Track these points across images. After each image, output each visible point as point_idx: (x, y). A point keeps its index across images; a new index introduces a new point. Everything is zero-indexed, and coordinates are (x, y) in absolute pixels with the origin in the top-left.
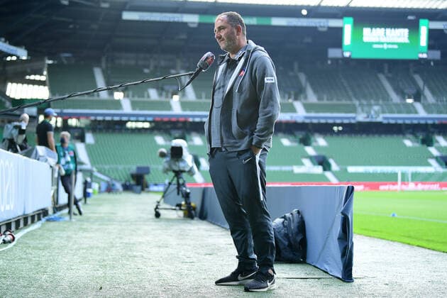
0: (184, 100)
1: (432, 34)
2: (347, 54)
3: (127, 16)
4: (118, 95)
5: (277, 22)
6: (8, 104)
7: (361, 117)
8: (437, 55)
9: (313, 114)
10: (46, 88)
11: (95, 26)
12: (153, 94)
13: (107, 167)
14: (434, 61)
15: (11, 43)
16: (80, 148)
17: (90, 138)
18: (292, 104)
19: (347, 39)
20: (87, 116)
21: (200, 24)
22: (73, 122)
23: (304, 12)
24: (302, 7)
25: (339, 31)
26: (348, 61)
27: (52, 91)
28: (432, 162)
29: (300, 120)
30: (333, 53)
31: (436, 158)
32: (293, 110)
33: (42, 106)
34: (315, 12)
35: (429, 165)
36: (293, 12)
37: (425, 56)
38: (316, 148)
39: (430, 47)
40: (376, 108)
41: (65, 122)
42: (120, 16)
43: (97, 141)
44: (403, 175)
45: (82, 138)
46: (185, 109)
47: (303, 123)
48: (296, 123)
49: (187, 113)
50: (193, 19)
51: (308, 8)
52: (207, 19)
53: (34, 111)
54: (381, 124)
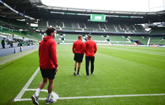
0: (63, 28)
1: (106, 17)
2: (91, 21)
3: (51, 12)
4: (51, 26)
5: (78, 14)
6: (30, 27)
7: (94, 32)
8: (107, 21)
9: (85, 31)
10: (37, 25)
11: (46, 14)
12: (57, 26)
14: (107, 22)
15: (30, 17)
16: (43, 36)
17: (45, 34)
18: (82, 29)
19: (91, 18)
20: (44, 30)
21: (64, 14)
22: (42, 31)
25: (90, 16)
27: (38, 25)
28: (106, 40)
29: (83, 32)
30: (89, 20)
31: (106, 39)
32: (82, 30)
33: (37, 28)
34: (85, 13)
35: (105, 40)
36: (81, 12)
37: (105, 21)
38: (86, 37)
39: (106, 20)
40: (97, 30)
41: (41, 31)
44: (99, 42)
45: (43, 34)
46: (62, 29)
47: (83, 33)
48: (82, 32)
49: (63, 30)
50: (63, 13)
51: (84, 12)
52: (66, 13)
53: (35, 29)
54: (97, 33)
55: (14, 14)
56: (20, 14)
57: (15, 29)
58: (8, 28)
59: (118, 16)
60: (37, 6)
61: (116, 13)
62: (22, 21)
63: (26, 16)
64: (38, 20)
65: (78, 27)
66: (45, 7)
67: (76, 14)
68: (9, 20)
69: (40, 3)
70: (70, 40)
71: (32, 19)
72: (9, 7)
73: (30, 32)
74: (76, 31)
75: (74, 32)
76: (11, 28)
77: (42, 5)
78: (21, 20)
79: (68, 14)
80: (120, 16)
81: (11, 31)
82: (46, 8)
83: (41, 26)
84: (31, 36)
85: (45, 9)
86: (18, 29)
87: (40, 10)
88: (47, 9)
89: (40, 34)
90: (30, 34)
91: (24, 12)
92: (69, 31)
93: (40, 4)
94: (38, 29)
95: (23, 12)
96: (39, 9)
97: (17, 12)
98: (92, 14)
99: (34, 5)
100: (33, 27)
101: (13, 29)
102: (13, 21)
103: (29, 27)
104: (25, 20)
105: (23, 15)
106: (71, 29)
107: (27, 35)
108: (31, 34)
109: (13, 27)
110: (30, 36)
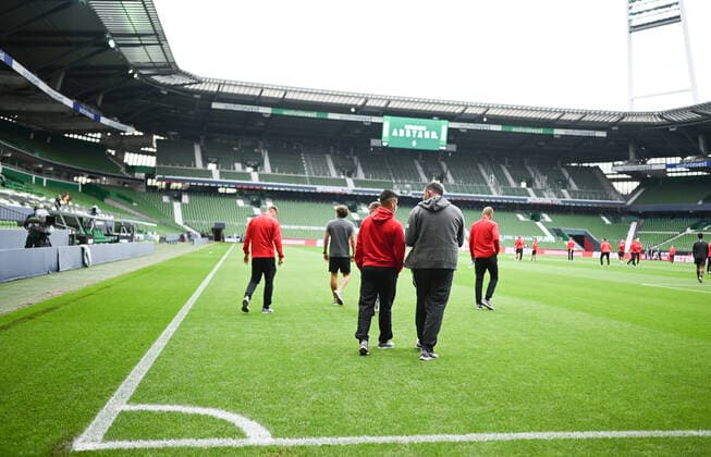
0: (262, 172)
1: (450, 131)
2: (385, 144)
3: (215, 105)
4: (212, 167)
5: (331, 116)
6: (123, 170)
8: (453, 148)
9: (359, 189)
10: (154, 158)
11: (192, 113)
12: (238, 167)
13: (194, 222)
14: (453, 153)
15: (121, 122)
16: (177, 205)
17: (185, 199)
18: (345, 180)
19: (385, 133)
20: (183, 181)
21: (272, 115)
22: (174, 185)
23: (353, 110)
24: (351, 106)
25: (380, 126)
26: (386, 148)
27: (158, 161)
29: (349, 193)
30: (374, 142)
32: (344, 184)
33: (150, 173)
34: (361, 110)
36: (344, 109)
37: (444, 148)
38: (361, 215)
39: (449, 141)
40: (408, 186)
41: (168, 185)
42: (210, 105)
43: (190, 201)
45: (179, 199)
46: (260, 180)
47: (352, 195)
48: (346, 195)
49: (263, 183)
50: (267, 111)
51: (355, 106)
52: (277, 111)
53: (142, 176)
54: (410, 198)
55: (55, 108)
56: (82, 111)
57: (58, 176)
58: (28, 170)
59: (498, 128)
60: (156, 78)
61: (491, 112)
62: (89, 139)
63: (104, 121)
64: (155, 137)
65: (328, 169)
66: (190, 84)
67: (322, 115)
68: (32, 136)
69: (170, 66)
70: (293, 227)
71: (130, 131)
72: (36, 78)
73: (120, 192)
74: (320, 189)
75: (310, 193)
76: (39, 171)
77: (178, 72)
78: (84, 138)
79: (287, 116)
80: (507, 129)
81: (39, 182)
82: (192, 87)
83: (170, 166)
84: (125, 209)
85: (187, 91)
86: (69, 177)
87: (169, 93)
88: (198, 92)
89: (166, 199)
90: (119, 196)
91: (99, 103)
92: (289, 189)
93: (170, 68)
94: (157, 177)
95: (91, 104)
96: (165, 92)
97: (69, 103)
98: (389, 117)
99: (144, 72)
100: (133, 167)
101: (49, 174)
102: (48, 141)
103: (117, 169)
104: (99, 135)
105: (91, 116)
106: (298, 180)
107: (107, 201)
108: (125, 198)
109: (51, 165)
110: (120, 207)
